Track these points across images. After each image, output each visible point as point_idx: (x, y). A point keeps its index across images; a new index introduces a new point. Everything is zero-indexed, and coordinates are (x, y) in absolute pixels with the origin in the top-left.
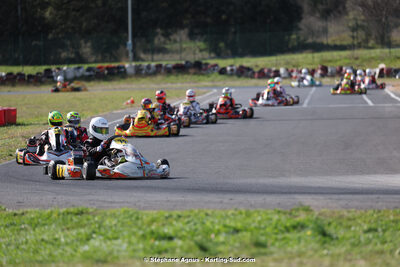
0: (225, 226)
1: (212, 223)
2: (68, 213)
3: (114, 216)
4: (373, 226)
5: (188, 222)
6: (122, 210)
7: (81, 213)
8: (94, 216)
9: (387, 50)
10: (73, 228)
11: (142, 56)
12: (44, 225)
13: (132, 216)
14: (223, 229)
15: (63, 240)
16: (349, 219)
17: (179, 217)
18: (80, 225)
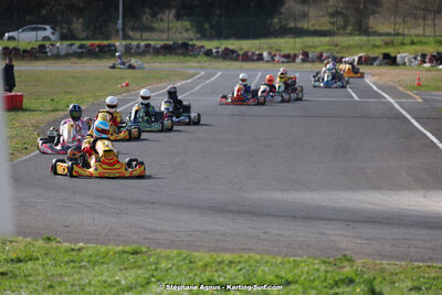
0: (277, 276)
1: (263, 271)
2: (124, 252)
3: (168, 258)
4: (416, 284)
5: (240, 270)
6: (175, 252)
7: (135, 253)
8: (149, 256)
9: (365, 38)
10: (131, 268)
11: (131, 33)
12: (103, 263)
13: (185, 259)
14: (276, 281)
15: (123, 282)
16: (392, 274)
17: (231, 262)
18: (136, 266)
